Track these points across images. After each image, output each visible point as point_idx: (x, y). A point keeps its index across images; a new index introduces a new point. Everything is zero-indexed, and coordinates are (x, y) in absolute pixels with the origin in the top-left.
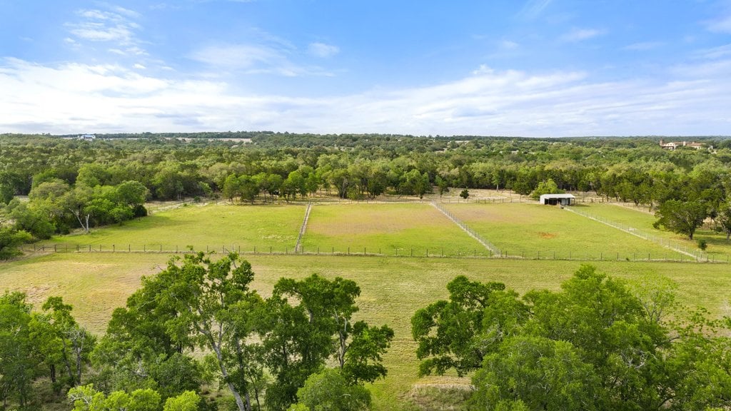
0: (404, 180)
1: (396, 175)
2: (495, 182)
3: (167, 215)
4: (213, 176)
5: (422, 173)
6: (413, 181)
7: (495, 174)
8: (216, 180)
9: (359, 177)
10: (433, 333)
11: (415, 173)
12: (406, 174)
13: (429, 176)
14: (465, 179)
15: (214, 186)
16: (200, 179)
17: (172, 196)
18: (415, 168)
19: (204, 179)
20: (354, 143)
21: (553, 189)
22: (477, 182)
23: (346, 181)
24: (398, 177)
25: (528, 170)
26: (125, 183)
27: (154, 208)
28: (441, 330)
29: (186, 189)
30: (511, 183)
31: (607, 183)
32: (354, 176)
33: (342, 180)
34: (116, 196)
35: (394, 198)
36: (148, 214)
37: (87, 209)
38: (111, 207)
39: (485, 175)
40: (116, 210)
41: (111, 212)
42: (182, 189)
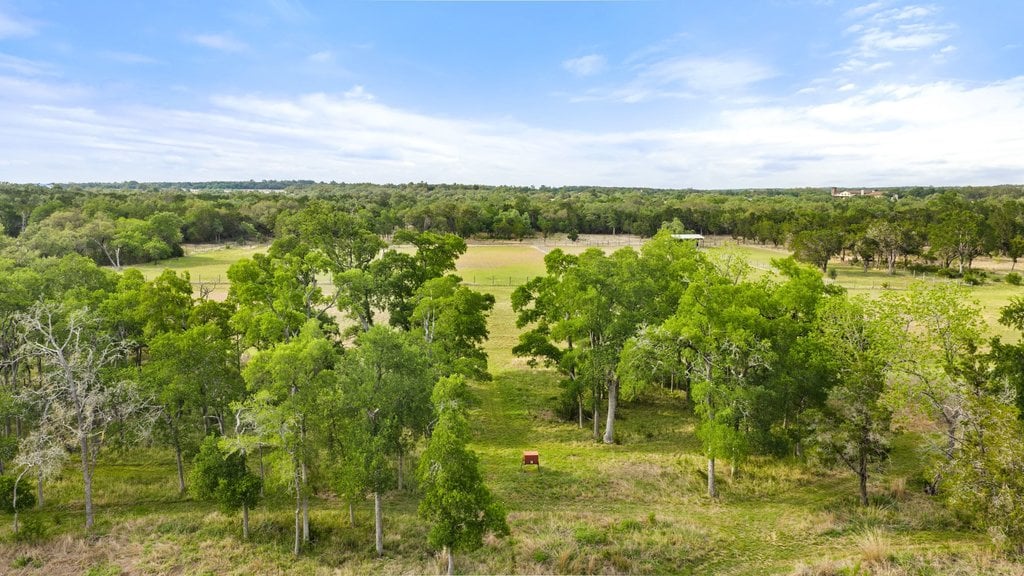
0: (500, 220)
1: (489, 215)
2: (611, 224)
3: (208, 256)
4: (258, 216)
5: (522, 213)
6: (511, 222)
7: (610, 215)
8: (262, 219)
9: (445, 216)
10: (531, 305)
11: (513, 213)
12: (502, 214)
13: (531, 217)
14: (575, 221)
15: (260, 227)
16: (242, 219)
17: (209, 238)
18: (512, 208)
19: (248, 219)
20: (431, 192)
21: (679, 229)
22: (590, 226)
23: (427, 221)
24: (492, 218)
25: (651, 211)
26: (158, 215)
27: (191, 250)
28: (539, 302)
29: (226, 229)
30: (629, 225)
31: (744, 221)
32: (438, 215)
33: (423, 219)
34: (149, 229)
35: (487, 242)
36: (185, 254)
37: (115, 243)
38: (144, 242)
39: (599, 217)
40: (151, 244)
41: (146, 246)
42: (221, 229)
